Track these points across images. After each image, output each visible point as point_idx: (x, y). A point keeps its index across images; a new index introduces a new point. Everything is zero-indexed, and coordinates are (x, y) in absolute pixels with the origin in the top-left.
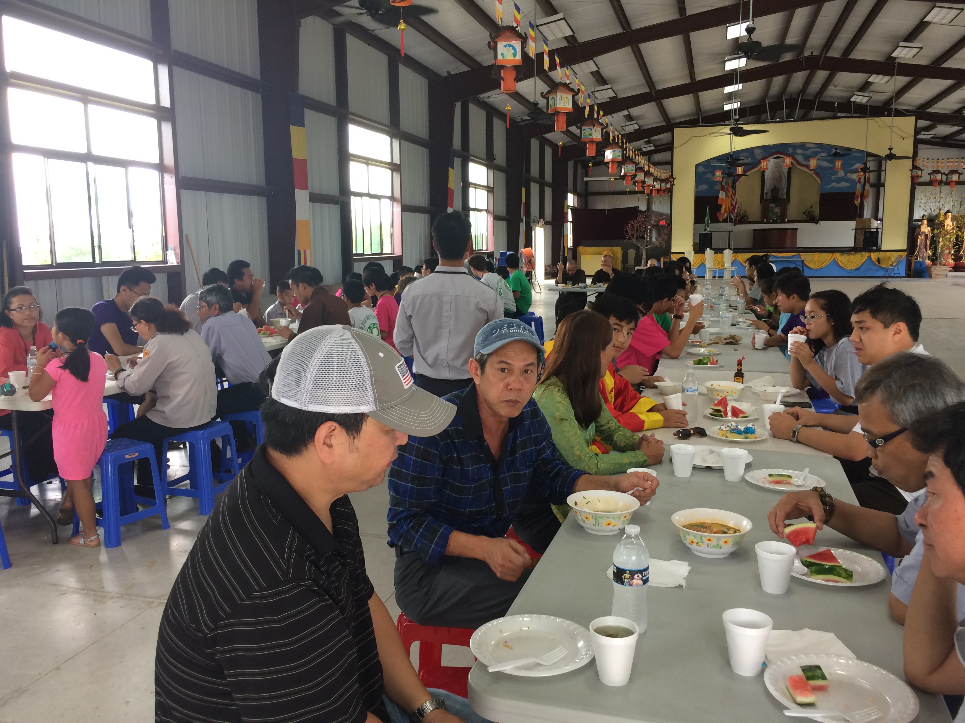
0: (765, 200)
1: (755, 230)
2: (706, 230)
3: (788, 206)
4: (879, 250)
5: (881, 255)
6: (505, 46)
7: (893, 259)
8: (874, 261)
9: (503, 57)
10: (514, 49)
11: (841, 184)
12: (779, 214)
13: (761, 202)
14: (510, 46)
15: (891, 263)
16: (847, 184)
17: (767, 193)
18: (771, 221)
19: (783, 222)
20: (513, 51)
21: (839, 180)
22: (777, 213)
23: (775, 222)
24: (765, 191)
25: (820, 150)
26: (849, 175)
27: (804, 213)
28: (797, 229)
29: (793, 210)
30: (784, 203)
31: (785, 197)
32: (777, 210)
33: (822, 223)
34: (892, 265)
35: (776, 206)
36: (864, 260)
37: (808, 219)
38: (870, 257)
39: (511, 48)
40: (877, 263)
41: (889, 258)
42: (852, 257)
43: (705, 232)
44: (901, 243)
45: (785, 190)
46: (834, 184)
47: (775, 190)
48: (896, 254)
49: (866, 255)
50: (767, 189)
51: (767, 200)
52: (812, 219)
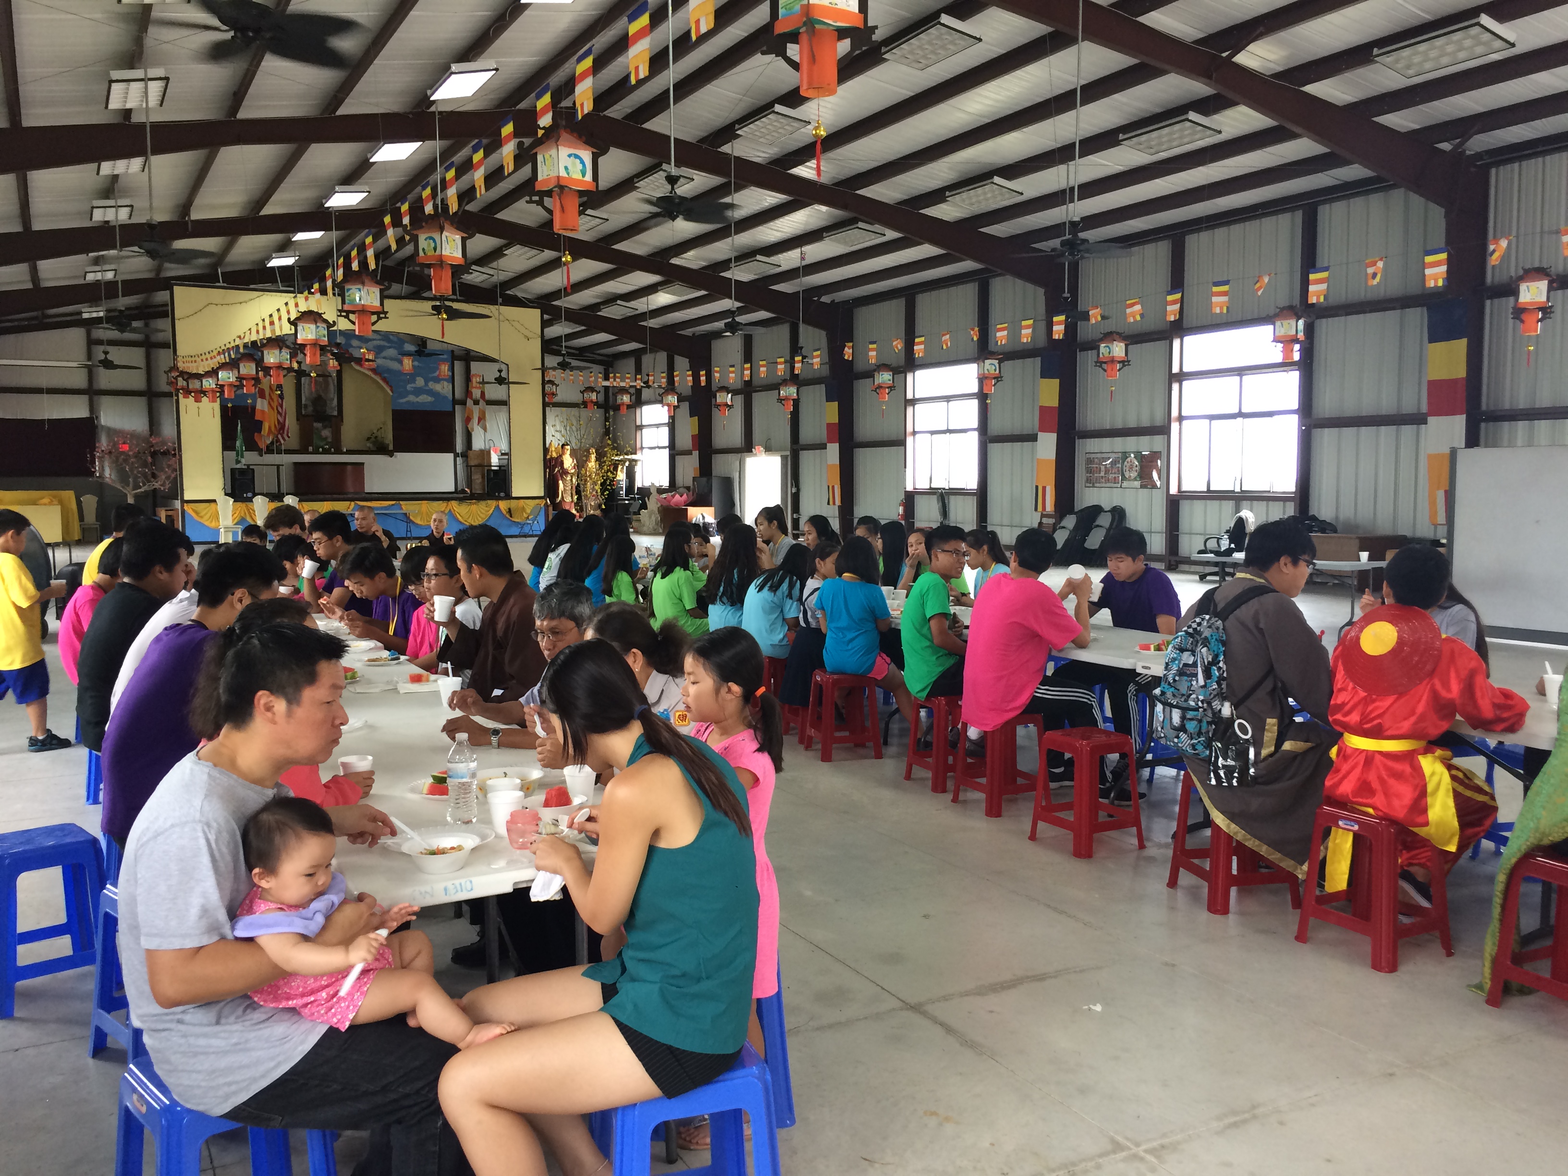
0: (304, 416)
1: (295, 464)
2: (238, 462)
3: (342, 428)
4: (508, 497)
5: (513, 504)
6: (570, 156)
7: (529, 511)
8: (505, 512)
9: (568, 174)
10: (582, 162)
11: (421, 397)
12: (330, 440)
13: (298, 420)
14: (577, 156)
15: (525, 515)
16: (430, 399)
17: (306, 406)
18: (321, 450)
19: (339, 452)
20: (580, 166)
21: (418, 392)
22: (326, 438)
23: (326, 452)
24: (303, 402)
25: (386, 344)
26: (432, 385)
27: (368, 439)
28: (363, 464)
29: (350, 433)
30: (336, 422)
31: (335, 413)
32: (326, 433)
33: (399, 455)
34: (527, 518)
35: (325, 427)
36: (491, 512)
37: (375, 449)
38: (498, 507)
39: (578, 161)
40: (508, 516)
41: (523, 509)
42: (474, 507)
43: (238, 466)
44: (536, 488)
45: (335, 402)
46: (411, 398)
47: (319, 401)
48: (532, 503)
49: (493, 503)
50: (306, 399)
51: (306, 416)
52: (381, 449)
